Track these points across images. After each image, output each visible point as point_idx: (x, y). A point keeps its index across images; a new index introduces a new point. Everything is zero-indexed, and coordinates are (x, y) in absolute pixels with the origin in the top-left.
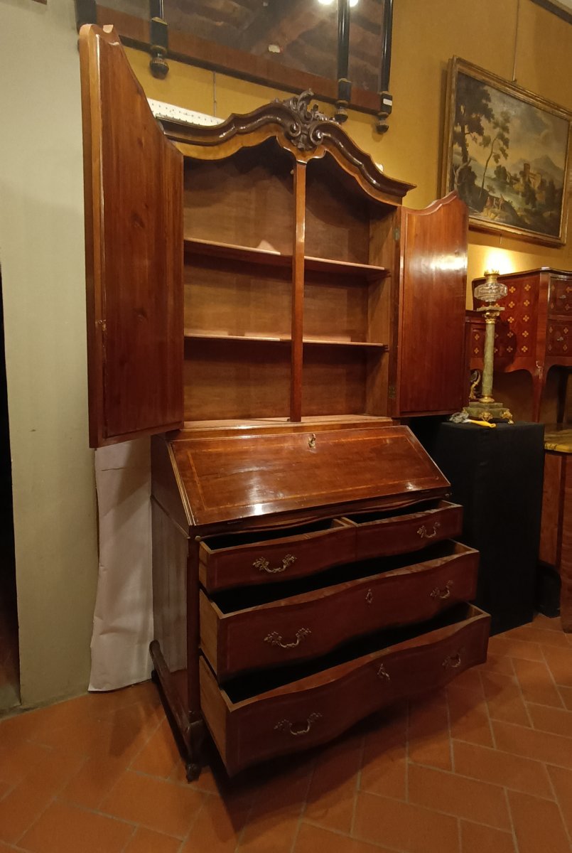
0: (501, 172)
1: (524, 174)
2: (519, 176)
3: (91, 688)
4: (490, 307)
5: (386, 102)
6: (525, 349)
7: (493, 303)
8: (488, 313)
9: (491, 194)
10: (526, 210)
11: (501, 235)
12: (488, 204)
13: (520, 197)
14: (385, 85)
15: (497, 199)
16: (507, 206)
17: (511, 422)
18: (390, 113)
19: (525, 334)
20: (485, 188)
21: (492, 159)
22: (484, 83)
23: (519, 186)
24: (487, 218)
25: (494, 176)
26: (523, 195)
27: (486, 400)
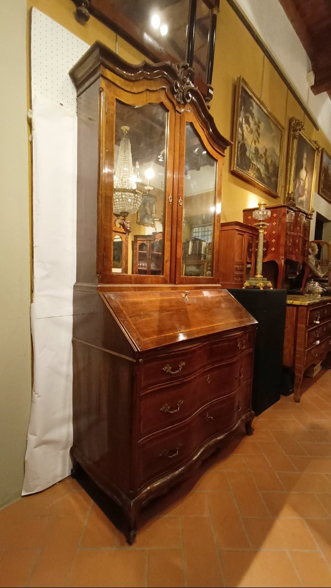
0: (257, 150)
1: (265, 154)
2: (263, 155)
3: (23, 494)
4: (261, 223)
5: (210, 91)
6: (273, 249)
7: (263, 221)
8: (261, 226)
9: (252, 162)
10: (265, 175)
11: (255, 186)
12: (251, 167)
13: (263, 166)
14: (210, 81)
15: (255, 165)
16: (258, 170)
17: (272, 289)
18: (211, 99)
19: (274, 241)
20: (250, 157)
21: (253, 142)
22: (251, 97)
23: (263, 161)
24: (251, 174)
25: (254, 152)
26: (265, 166)
27: (259, 276)
